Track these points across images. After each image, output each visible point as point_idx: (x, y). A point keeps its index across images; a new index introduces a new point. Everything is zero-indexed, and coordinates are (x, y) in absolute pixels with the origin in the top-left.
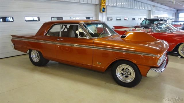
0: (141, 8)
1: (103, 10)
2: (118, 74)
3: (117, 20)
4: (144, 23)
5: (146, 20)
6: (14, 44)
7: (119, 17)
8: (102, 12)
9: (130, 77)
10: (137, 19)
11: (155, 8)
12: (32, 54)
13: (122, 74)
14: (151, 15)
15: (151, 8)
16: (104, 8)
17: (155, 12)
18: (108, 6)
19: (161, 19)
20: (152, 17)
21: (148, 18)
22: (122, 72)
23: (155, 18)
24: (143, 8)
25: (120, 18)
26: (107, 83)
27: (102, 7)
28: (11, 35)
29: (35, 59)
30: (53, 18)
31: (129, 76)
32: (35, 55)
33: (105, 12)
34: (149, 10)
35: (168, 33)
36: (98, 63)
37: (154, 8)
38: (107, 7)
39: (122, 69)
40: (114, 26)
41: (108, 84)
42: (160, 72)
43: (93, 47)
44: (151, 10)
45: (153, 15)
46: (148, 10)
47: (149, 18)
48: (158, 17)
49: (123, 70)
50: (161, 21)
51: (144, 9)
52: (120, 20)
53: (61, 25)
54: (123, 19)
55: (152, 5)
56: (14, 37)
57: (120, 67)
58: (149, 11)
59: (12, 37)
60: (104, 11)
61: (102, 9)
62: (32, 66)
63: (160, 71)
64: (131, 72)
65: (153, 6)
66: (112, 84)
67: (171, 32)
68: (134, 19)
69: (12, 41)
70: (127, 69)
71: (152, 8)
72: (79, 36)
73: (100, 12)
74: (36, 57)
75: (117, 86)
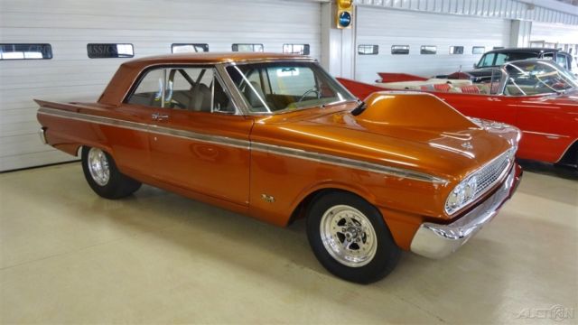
0: (482, 14)
1: (345, 20)
2: (328, 236)
3: (396, 52)
4: (490, 63)
5: (496, 52)
6: (43, 128)
7: (401, 42)
8: (339, 27)
9: (364, 249)
10: (468, 50)
11: (533, 11)
12: (92, 160)
13: (342, 237)
14: (520, 38)
15: (519, 13)
16: (347, 15)
17: (533, 24)
18: (361, 6)
19: (546, 50)
20: (522, 43)
21: (506, 47)
22: (340, 229)
23: (534, 46)
24: (491, 14)
25: (405, 48)
26: (293, 265)
27: (341, 11)
28: (36, 101)
29: (100, 175)
30: (175, 49)
31: (361, 244)
32: (102, 164)
33: (349, 27)
34: (513, 18)
35: (549, 98)
36: (264, 196)
37: (529, 11)
38: (358, 8)
39: (338, 219)
40: (381, 74)
41: (296, 268)
42: (456, 238)
43: (251, 145)
44: (518, 19)
45: (526, 38)
46: (507, 17)
47: (513, 47)
48: (543, 42)
49: (342, 222)
50: (545, 55)
51: (494, 14)
52: (406, 52)
53: (169, 70)
54: (415, 51)
55: (523, 3)
56: (45, 106)
57: (331, 213)
58: (512, 21)
59: (38, 106)
60: (345, 24)
61: (341, 17)
62: (92, 197)
63: (457, 234)
64: (367, 233)
65: (527, 4)
66: (311, 268)
67: (559, 94)
68: (459, 50)
69: (40, 118)
70: (354, 221)
71: (523, 12)
72: (215, 106)
73: (334, 26)
74: (103, 170)
75: (321, 275)
